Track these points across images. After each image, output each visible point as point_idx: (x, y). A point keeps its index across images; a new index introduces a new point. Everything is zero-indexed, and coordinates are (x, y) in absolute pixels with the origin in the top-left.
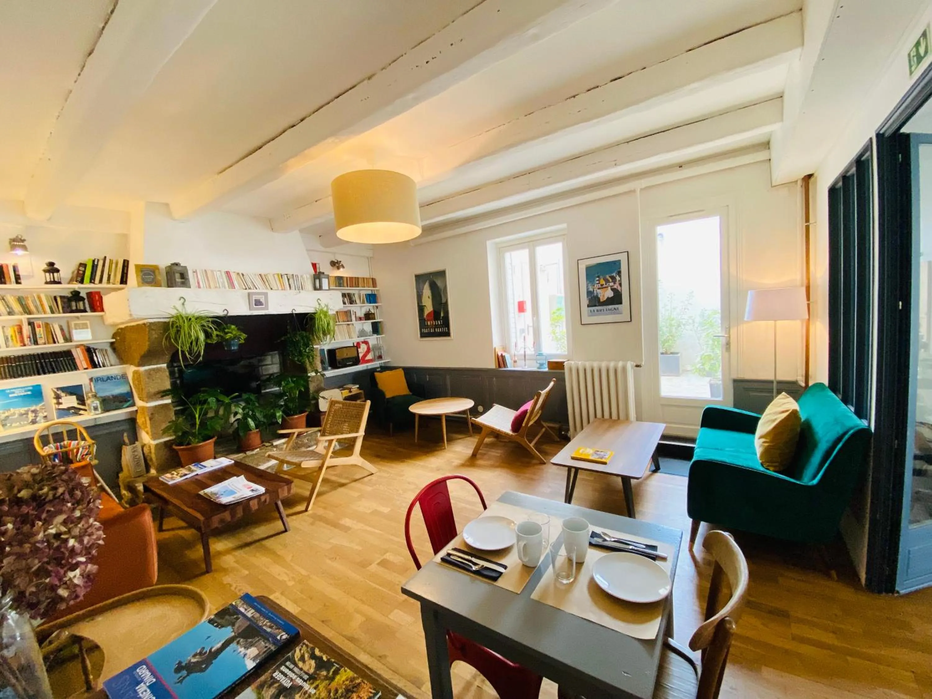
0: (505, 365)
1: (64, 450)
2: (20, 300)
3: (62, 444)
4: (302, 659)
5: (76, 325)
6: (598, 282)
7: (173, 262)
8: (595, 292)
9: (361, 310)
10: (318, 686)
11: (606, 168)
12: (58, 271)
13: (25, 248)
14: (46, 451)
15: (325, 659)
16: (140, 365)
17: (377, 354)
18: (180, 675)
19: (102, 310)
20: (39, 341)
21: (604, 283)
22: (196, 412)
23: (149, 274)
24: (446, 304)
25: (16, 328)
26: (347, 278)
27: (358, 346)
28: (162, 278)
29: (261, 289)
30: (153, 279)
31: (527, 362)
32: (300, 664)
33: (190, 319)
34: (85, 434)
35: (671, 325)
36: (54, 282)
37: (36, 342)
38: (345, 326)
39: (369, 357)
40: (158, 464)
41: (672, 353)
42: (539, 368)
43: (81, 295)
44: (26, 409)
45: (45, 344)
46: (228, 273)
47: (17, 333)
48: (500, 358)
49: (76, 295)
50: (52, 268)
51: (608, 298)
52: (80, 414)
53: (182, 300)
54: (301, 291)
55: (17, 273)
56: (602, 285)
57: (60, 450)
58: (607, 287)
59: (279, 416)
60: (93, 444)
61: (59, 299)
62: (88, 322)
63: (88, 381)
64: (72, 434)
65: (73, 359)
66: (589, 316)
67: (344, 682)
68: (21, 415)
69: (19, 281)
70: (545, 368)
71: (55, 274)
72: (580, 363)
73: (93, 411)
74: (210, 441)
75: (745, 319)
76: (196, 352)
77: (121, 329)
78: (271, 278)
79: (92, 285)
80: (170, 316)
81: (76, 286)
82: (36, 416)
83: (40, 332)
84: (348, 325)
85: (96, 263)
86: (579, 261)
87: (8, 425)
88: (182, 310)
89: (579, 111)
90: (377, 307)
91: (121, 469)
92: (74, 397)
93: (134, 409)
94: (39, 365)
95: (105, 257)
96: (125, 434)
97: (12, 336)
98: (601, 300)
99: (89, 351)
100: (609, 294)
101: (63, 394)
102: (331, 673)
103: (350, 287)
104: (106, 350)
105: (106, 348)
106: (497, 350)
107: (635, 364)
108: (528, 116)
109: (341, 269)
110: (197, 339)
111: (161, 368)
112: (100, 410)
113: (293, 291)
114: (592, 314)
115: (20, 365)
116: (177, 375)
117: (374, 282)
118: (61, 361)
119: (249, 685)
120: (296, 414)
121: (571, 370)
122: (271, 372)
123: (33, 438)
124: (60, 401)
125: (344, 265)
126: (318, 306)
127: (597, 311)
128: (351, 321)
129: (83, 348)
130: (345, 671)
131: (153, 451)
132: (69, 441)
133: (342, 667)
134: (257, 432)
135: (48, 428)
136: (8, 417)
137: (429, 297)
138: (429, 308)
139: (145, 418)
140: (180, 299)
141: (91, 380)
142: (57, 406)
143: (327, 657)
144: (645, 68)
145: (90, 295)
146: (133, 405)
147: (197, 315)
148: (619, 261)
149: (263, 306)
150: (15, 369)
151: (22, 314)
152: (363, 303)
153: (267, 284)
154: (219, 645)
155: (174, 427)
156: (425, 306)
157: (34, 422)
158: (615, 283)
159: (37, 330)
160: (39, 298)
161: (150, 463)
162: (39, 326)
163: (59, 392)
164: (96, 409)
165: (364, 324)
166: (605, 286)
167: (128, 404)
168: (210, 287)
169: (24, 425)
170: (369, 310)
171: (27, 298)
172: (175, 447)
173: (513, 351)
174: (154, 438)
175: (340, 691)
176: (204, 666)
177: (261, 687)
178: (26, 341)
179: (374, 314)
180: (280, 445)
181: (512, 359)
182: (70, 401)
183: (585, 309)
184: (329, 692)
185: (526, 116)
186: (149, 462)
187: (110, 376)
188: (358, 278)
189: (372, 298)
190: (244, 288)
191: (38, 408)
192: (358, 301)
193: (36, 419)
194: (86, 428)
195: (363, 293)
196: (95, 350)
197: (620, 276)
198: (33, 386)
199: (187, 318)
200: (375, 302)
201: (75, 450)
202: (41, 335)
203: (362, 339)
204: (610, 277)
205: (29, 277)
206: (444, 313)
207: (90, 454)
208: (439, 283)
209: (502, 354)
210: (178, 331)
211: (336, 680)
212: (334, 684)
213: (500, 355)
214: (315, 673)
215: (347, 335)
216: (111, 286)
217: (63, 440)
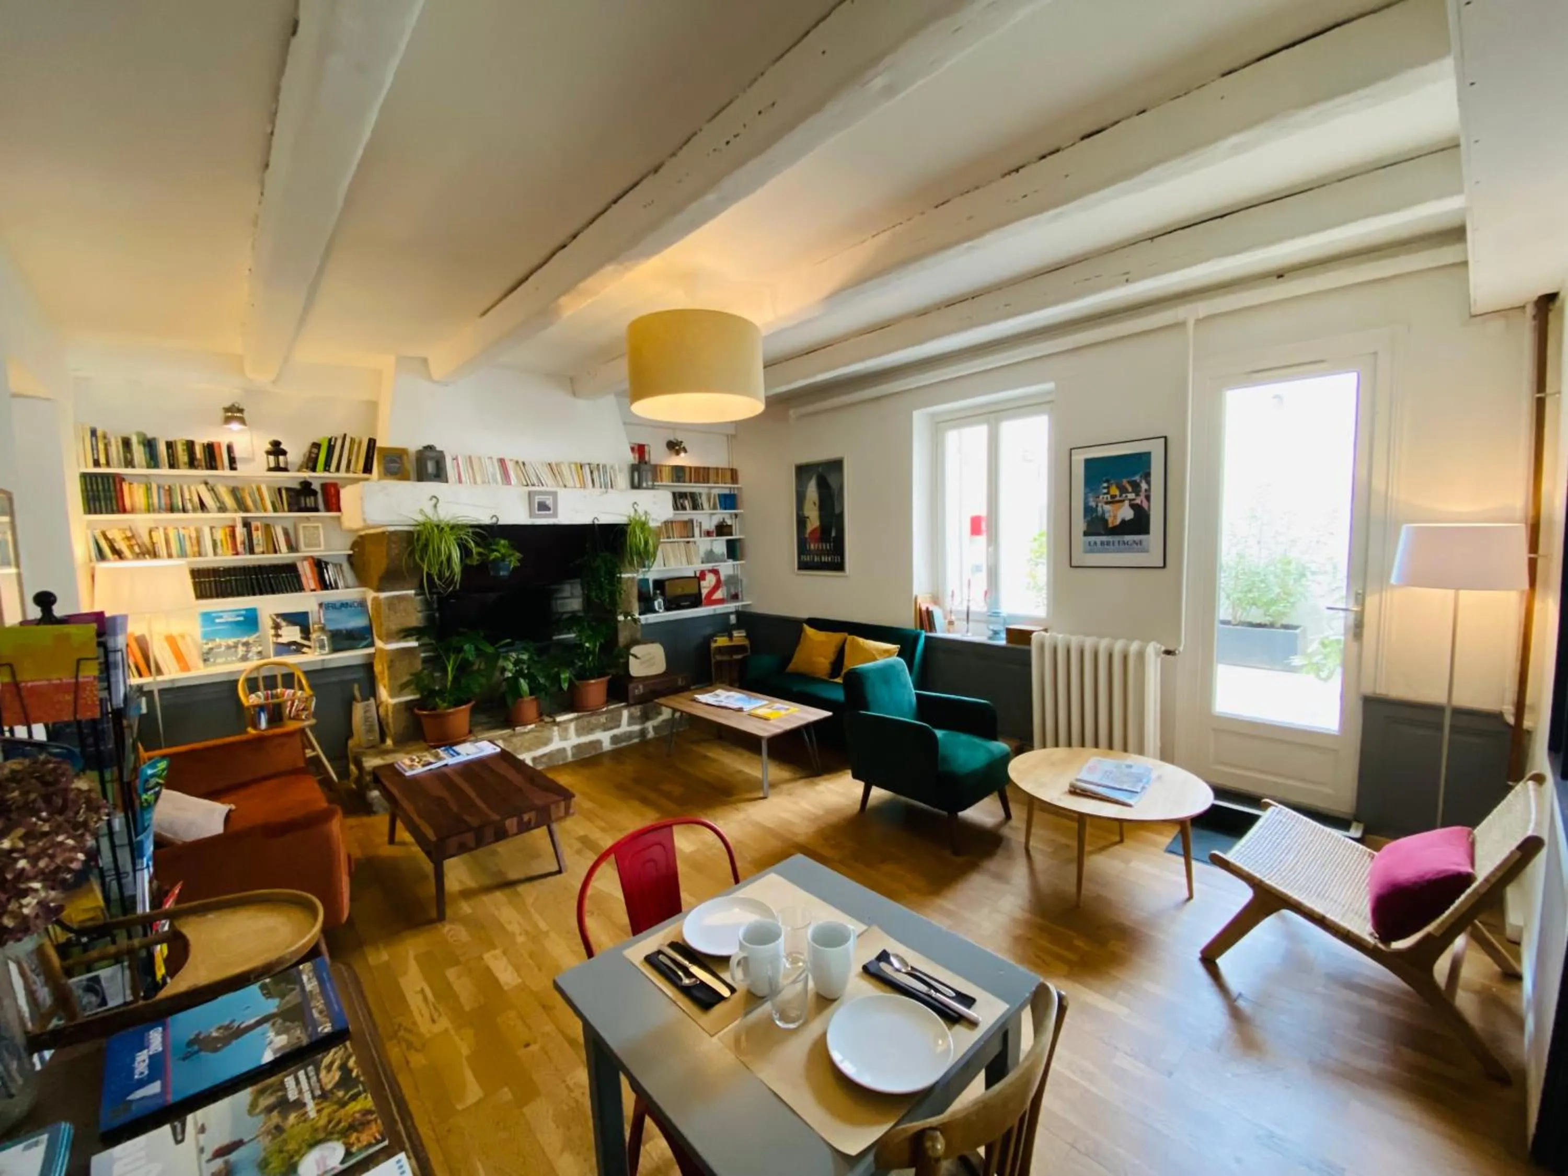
0: (932, 627)
1: (275, 701)
2: (234, 492)
3: (274, 692)
4: (329, 1068)
5: (304, 527)
6: (1105, 491)
7: (426, 444)
8: (1099, 509)
9: (711, 519)
10: (323, 1109)
11: (1111, 286)
12: (284, 453)
13: (242, 421)
14: (251, 701)
15: (354, 1074)
16: (379, 590)
17: (733, 591)
18: (190, 1050)
19: (339, 510)
20: (258, 549)
21: (1117, 493)
22: (449, 661)
23: (395, 462)
24: (841, 516)
25: (228, 530)
26: (690, 468)
27: (702, 575)
28: (411, 466)
29: (550, 485)
30: (399, 468)
31: (971, 624)
32: (323, 1073)
33: (443, 529)
34: (304, 682)
35: (1287, 572)
36: (278, 468)
37: (252, 551)
38: (682, 544)
39: (718, 595)
40: (395, 733)
41: (1286, 627)
42: (990, 638)
43: (313, 487)
44: (235, 640)
45: (263, 553)
46: (502, 461)
47: (228, 537)
48: (924, 615)
49: (306, 486)
50: (277, 450)
51: (1123, 522)
52: (304, 653)
53: (434, 500)
54: (610, 490)
55: (232, 455)
56: (1113, 497)
57: (270, 701)
58: (1122, 501)
59: (565, 679)
60: (311, 696)
61: (284, 492)
62: (320, 525)
63: (316, 608)
64: (289, 680)
65: (298, 577)
66: (1086, 552)
67: (354, 1113)
68: (229, 647)
69: (234, 466)
70: (1002, 639)
71: (281, 458)
72: (1060, 636)
73: (318, 650)
74: (464, 707)
75: (1393, 581)
76: (447, 579)
77: (361, 537)
78: (565, 470)
79: (327, 474)
80: (415, 523)
81: (306, 475)
82: (248, 651)
83: (258, 536)
84: (688, 542)
85: (332, 443)
86: (1073, 451)
87: (212, 660)
88: (433, 515)
89: (1025, 196)
90: (736, 515)
91: (349, 734)
92: (297, 628)
93: (371, 650)
94: (255, 582)
95: (345, 435)
96: (356, 686)
97: (221, 541)
98: (1110, 525)
99: (319, 565)
100: (1126, 513)
101: (283, 624)
102: (347, 1097)
103: (695, 482)
104: (341, 566)
105: (340, 562)
106: (919, 601)
107: (1163, 648)
108: (941, 207)
109: (682, 455)
110: (449, 559)
111: (407, 595)
112: (327, 649)
113: (597, 491)
114: (1091, 549)
115: (230, 581)
116: (435, 606)
117: (734, 475)
118: (283, 577)
119: (251, 1085)
120: (593, 679)
121: (1042, 647)
122: (569, 609)
123: (236, 681)
124: (280, 632)
125: (687, 448)
126: (632, 514)
127: (1102, 543)
128: (693, 536)
129: (311, 561)
130: (366, 1098)
131: (390, 714)
132: (284, 690)
133: (365, 1091)
134: (533, 700)
135: (258, 668)
136: (211, 649)
137: (815, 504)
138: (814, 522)
139: (383, 665)
140: (431, 499)
141: (321, 605)
142: (275, 639)
143: (358, 1072)
144: (1144, 111)
145: (325, 487)
146: (372, 644)
147: (452, 522)
148: (1148, 454)
149: (551, 512)
150: (224, 585)
151: (236, 511)
152: (715, 508)
153: (558, 477)
154: (252, 1021)
155: (416, 681)
156: (808, 518)
157: (244, 658)
158: (1138, 495)
159: (255, 534)
160: (259, 489)
161: (387, 731)
162: (257, 529)
163: (279, 620)
164: (322, 647)
165: (715, 543)
166: (1118, 498)
167: (365, 643)
168: (475, 483)
169: (232, 662)
170: (724, 519)
171: (243, 489)
172: (416, 711)
173: (949, 604)
174: (392, 695)
175: (342, 1124)
176: (219, 1045)
177: (261, 1092)
178: (240, 548)
179: (731, 526)
180: (565, 722)
181: (945, 618)
182: (291, 633)
183: (1079, 539)
184: (329, 1122)
185: (937, 207)
186: (385, 728)
187: (344, 602)
188: (708, 469)
189: (729, 501)
190: (525, 483)
191: (251, 639)
192: (706, 505)
193: (247, 655)
194: (307, 673)
195: (716, 492)
196: (326, 564)
197: (1148, 483)
198: (246, 610)
199: (438, 526)
200: (734, 507)
201: (289, 703)
202: (259, 540)
203: (709, 566)
204: (1130, 483)
205: (247, 460)
206: (837, 533)
207: (307, 710)
208: (832, 480)
209: (927, 609)
210: (426, 546)
211: (347, 1108)
212: (342, 1112)
213: (924, 608)
214: (331, 1091)
215: (684, 560)
216: (351, 475)
217: (276, 687)
